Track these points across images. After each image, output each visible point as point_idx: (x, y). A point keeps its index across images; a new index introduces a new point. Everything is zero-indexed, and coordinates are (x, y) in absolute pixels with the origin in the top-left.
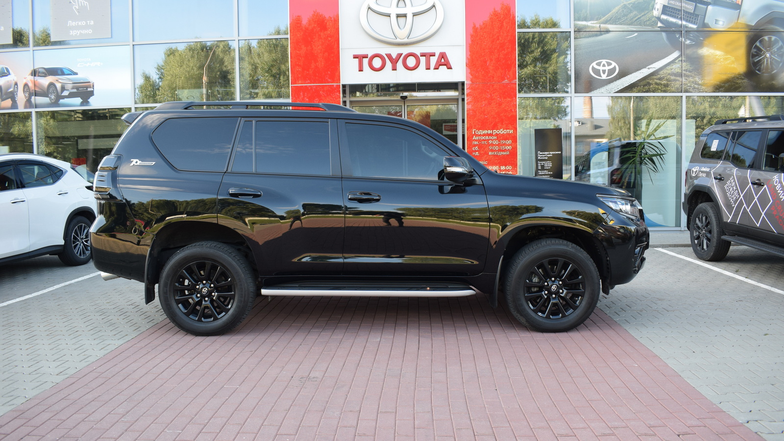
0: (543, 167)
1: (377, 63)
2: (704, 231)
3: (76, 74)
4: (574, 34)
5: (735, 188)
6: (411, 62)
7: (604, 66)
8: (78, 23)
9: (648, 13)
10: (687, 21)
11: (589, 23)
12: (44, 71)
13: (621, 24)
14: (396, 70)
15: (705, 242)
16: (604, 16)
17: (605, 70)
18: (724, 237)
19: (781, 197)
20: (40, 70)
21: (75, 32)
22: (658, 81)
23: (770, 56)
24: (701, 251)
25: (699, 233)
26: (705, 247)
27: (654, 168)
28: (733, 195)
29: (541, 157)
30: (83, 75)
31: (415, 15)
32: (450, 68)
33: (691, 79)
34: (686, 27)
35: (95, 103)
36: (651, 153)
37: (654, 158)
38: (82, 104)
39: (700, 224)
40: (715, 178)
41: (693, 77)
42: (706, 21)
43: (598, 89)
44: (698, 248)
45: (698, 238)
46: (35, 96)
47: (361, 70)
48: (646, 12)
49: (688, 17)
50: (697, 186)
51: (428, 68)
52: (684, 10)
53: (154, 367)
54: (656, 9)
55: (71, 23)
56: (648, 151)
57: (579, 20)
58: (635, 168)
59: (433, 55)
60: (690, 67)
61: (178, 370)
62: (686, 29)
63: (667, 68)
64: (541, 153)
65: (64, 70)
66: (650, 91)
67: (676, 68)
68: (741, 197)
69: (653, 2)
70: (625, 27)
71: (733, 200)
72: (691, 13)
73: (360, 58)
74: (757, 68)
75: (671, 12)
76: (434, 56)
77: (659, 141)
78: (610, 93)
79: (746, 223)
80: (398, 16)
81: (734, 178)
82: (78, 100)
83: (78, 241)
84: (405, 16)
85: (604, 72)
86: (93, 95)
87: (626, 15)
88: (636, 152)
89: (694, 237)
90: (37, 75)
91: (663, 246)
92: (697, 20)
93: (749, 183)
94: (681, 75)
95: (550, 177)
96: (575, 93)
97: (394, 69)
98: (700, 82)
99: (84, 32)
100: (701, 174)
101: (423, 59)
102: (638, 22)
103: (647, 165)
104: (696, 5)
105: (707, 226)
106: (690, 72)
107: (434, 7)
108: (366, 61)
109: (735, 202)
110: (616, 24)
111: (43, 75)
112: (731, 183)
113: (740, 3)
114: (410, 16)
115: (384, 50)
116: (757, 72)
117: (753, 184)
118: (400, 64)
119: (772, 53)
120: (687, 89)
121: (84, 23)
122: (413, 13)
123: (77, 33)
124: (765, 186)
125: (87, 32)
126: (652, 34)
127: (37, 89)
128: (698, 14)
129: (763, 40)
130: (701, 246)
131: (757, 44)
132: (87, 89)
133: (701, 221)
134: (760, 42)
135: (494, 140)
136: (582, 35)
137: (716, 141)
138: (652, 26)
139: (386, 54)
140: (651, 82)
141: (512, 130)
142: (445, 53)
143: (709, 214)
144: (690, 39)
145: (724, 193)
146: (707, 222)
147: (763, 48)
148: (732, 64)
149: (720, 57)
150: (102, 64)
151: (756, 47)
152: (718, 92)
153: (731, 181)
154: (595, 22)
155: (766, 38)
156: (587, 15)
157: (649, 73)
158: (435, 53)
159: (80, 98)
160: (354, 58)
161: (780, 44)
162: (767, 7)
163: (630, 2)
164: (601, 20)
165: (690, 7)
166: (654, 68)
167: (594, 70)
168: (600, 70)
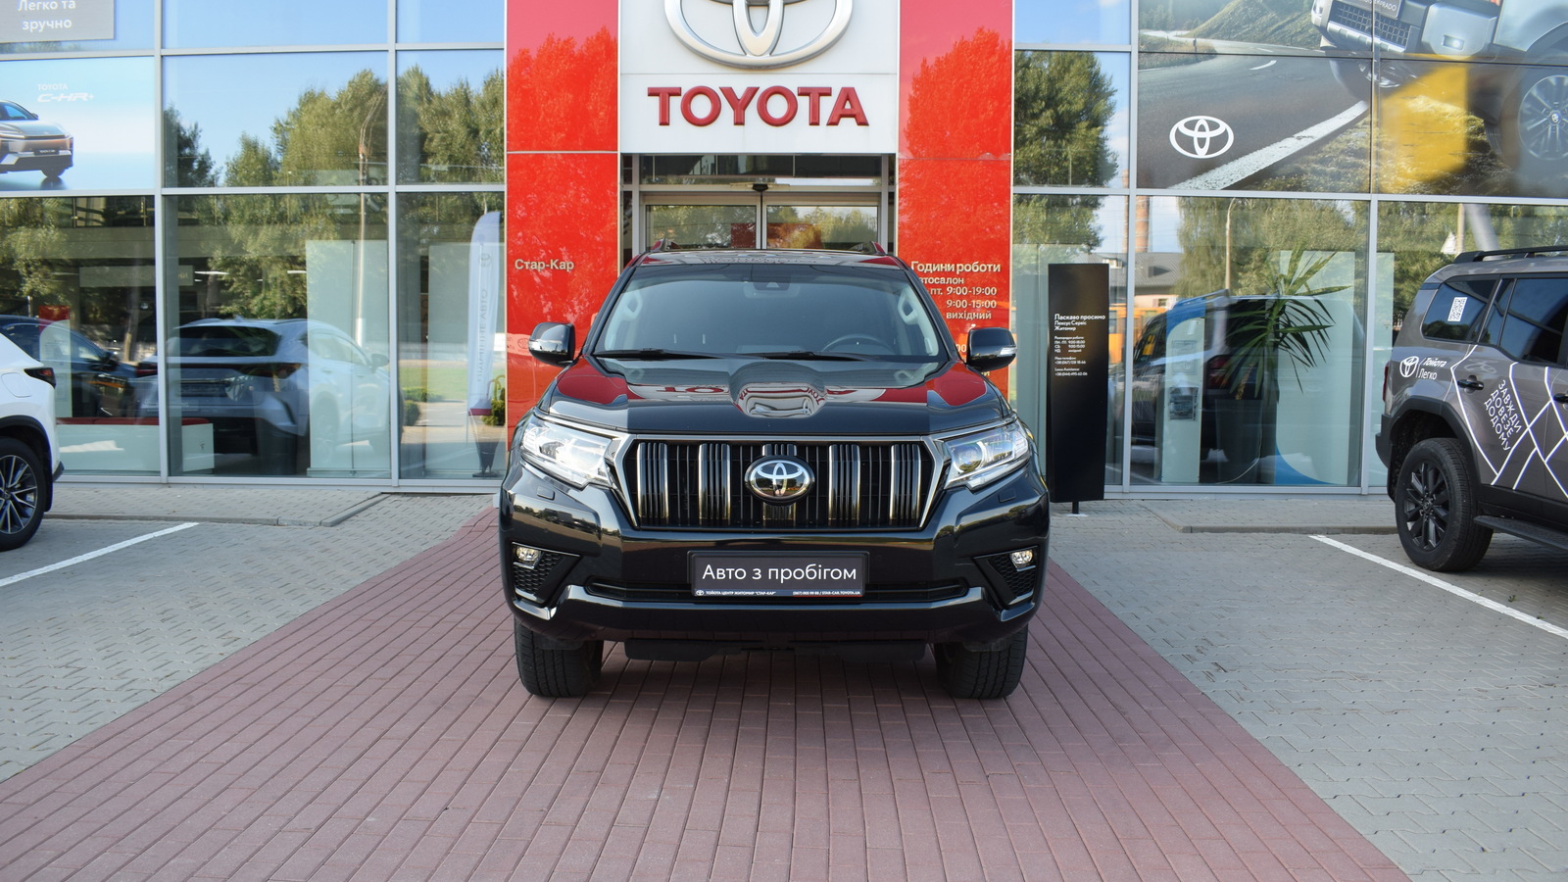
0: (1065, 347)
1: (701, 107)
2: (1430, 504)
3: (34, 117)
4: (1139, 57)
5: (1511, 408)
6: (777, 107)
7: (1202, 129)
8: (41, 6)
9: (1299, 16)
10: (1383, 37)
11: (1171, 35)
13: (1242, 40)
14: (742, 124)
15: (1432, 526)
16: (1204, 22)
17: (1205, 139)
18: (1479, 519)
21: (34, 25)
22: (1318, 167)
23: (1559, 118)
24: (1422, 548)
25: (1417, 505)
26: (1432, 542)
27: (1306, 356)
28: (1506, 423)
29: (1062, 326)
30: (48, 121)
32: (863, 123)
33: (1390, 164)
34: (1383, 50)
35: (76, 182)
36: (1299, 324)
37: (1307, 335)
38: (45, 185)
39: (1419, 487)
40: (1459, 384)
41: (1395, 160)
42: (1425, 39)
43: (1189, 181)
44: (1415, 540)
47: (664, 122)
48: (1296, 14)
49: (1386, 28)
50: (1412, 400)
51: (815, 122)
52: (1377, 14)
54: (1318, 10)
55: (25, 4)
56: (1291, 318)
57: (1149, 27)
58: (1263, 357)
59: (827, 93)
60: (1389, 137)
62: (1380, 55)
63: (1339, 138)
64: (1062, 318)
65: (7, 108)
66: (1300, 187)
67: (1358, 138)
68: (1528, 429)
70: (1251, 47)
71: (1505, 436)
72: (1393, 21)
73: (663, 95)
74: (1533, 144)
75: (1355, 18)
76: (830, 94)
77: (1318, 297)
78: (1214, 189)
79: (1537, 489)
80: (751, 4)
81: (1508, 385)
82: (37, 177)
84: (765, 4)
85: (1202, 142)
86: (71, 165)
87: (1250, 20)
88: (1266, 320)
89: (1406, 515)
91: (1329, 532)
92: (1406, 36)
93: (1548, 399)
94: (1368, 155)
95: (1082, 371)
96: (1138, 187)
97: (740, 122)
98: (1409, 171)
99: (54, 24)
100: (1424, 374)
101: (804, 103)
102: (1277, 35)
103: (1290, 350)
104: (1403, 3)
105: (1437, 491)
106: (1388, 148)
108: (676, 103)
109: (1512, 440)
110: (1229, 39)
112: (1501, 395)
113: (1498, 3)
114: (776, 6)
115: (717, 80)
116: (1532, 152)
117: (1560, 399)
118: (752, 112)
119: (1563, 114)
120: (1381, 186)
121: (54, 6)
123: (39, 28)
125: (61, 24)
126: (1308, 63)
128: (1409, 22)
129: (1546, 85)
130: (1422, 537)
131: (1534, 91)
132: (57, 152)
133: (1423, 480)
134: (1540, 87)
135: (958, 285)
136: (1157, 60)
137: (1460, 299)
138: (1308, 44)
139: (721, 89)
140: (1303, 168)
141: (999, 266)
142: (853, 89)
143: (1442, 465)
144: (1388, 77)
145: (1484, 418)
146: (1439, 482)
147: (1545, 100)
148: (1478, 134)
149: (1452, 119)
150: (91, 97)
151: (1531, 98)
152: (1448, 194)
153: (1500, 391)
154: (1185, 33)
155: (1552, 79)
156: (1167, 17)
157: (1301, 147)
158: (831, 89)
159: (40, 172)
160: (650, 94)
162: (1556, 13)
164: (1197, 29)
165: (1390, 6)
166: (1312, 137)
167: (1181, 138)
168: (1192, 138)
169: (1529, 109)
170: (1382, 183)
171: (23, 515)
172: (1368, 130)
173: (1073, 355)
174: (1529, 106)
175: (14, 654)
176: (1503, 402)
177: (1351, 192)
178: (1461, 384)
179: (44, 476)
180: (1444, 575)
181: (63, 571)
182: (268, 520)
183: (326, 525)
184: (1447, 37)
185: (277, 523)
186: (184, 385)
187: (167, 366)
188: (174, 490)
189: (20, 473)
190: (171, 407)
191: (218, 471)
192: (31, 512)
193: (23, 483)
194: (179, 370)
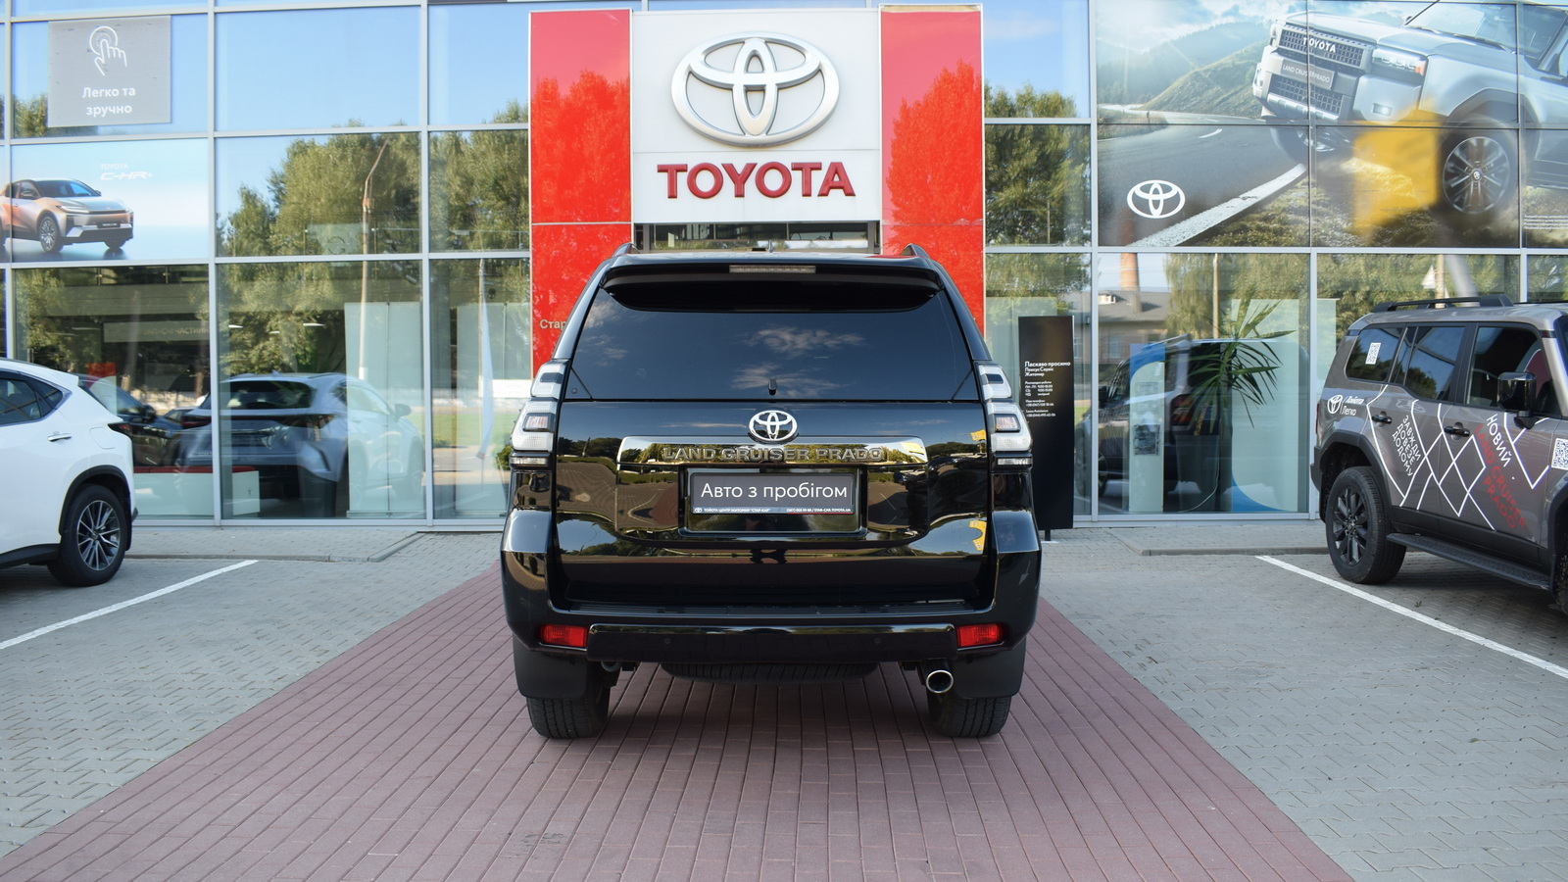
0: (1034, 392)
1: (705, 182)
2: (1353, 524)
3: (97, 194)
4: (1098, 129)
5: (1412, 440)
6: (774, 180)
7: (1156, 192)
8: (104, 93)
9: (1242, 89)
10: (1318, 106)
11: (1127, 109)
12: (32, 187)
13: (1190, 112)
14: (742, 196)
15: (1355, 544)
16: (1156, 95)
17: (1159, 201)
18: (1391, 537)
19: (1502, 459)
20: (24, 185)
21: (97, 111)
22: (1262, 224)
23: (1481, 175)
24: (1347, 563)
25: (1343, 526)
26: (1355, 556)
27: (1255, 394)
28: (1409, 452)
29: (1031, 372)
30: (111, 197)
31: (781, 87)
32: (850, 193)
33: (1327, 220)
34: (1318, 118)
35: (135, 254)
36: (1249, 366)
37: (1256, 376)
38: (108, 255)
39: (1345, 510)
40: (1373, 418)
41: (1332, 217)
42: (1356, 107)
43: (1145, 239)
44: (1342, 557)
45: (1342, 537)
46: (13, 237)
47: (673, 195)
48: (1239, 87)
49: (1320, 98)
50: (1339, 434)
51: (807, 194)
52: (1312, 85)
53: (225, 811)
54: (1258, 83)
55: (89, 92)
56: (1243, 362)
57: (1107, 101)
58: (1219, 394)
59: (818, 167)
60: (1326, 196)
61: (276, 816)
62: (1316, 123)
63: (1280, 197)
64: (1031, 365)
65: (73, 186)
66: (1247, 242)
67: (1298, 198)
68: (1426, 457)
69: (1252, 68)
70: (1198, 118)
71: (1409, 464)
72: (1327, 91)
73: (671, 171)
74: (1457, 200)
75: (1288, 88)
76: (820, 169)
77: (1265, 341)
78: (1168, 245)
79: (1435, 509)
80: (748, 89)
81: (1410, 420)
82: (100, 248)
83: (90, 535)
84: (762, 89)
85: (1156, 204)
86: (132, 237)
87: (1200, 94)
88: (1220, 363)
89: (1335, 535)
90: (17, 195)
91: (1274, 553)
92: (1339, 105)
93: (1440, 431)
94: (1307, 212)
95: (1050, 412)
96: (1099, 245)
97: (740, 194)
98: (1345, 226)
99: (116, 110)
100: (1346, 411)
101: (797, 176)
102: (1223, 107)
103: (1241, 390)
104: (1336, 75)
105: (1358, 513)
106: (1325, 206)
107: (819, 75)
108: (682, 178)
109: (1414, 466)
110: (1179, 111)
111: (31, 195)
112: (1405, 428)
113: (1422, 73)
114: (771, 91)
115: (719, 157)
116: (1456, 207)
117: (1449, 431)
118: (750, 185)
119: (1484, 171)
120: (1319, 240)
121: (115, 92)
122: (777, 85)
123: (102, 113)
124: (1472, 437)
125: (122, 109)
126: (1250, 131)
127: (16, 224)
128: (1341, 92)
129: (1468, 146)
130: (1347, 554)
131: (1457, 152)
132: (119, 226)
133: (1347, 503)
134: (1463, 148)
136: (1114, 131)
137: (1375, 344)
138: (1250, 114)
139: (723, 165)
140: (1248, 225)
142: (841, 164)
143: (1361, 490)
144: (1324, 142)
145: (1391, 448)
146: (1359, 505)
147: (1468, 159)
148: (1406, 191)
149: (1382, 178)
150: (150, 175)
151: (1455, 158)
152: (1381, 246)
153: (1404, 425)
154: (1141, 106)
155: (1474, 140)
156: (1122, 92)
157: (1246, 207)
158: (821, 163)
159: (103, 243)
160: (659, 171)
161: (1501, 152)
162: (1475, 80)
163: (1205, 68)
164: (1150, 103)
165: (1324, 79)
166: (1256, 197)
167: (1137, 201)
168: (1148, 200)
169: (1452, 168)
170: (1321, 237)
171: (109, 554)
172: (1306, 190)
173: (1041, 398)
174: (1452, 165)
175: (143, 664)
176: (1407, 432)
177: (1292, 245)
178: (1375, 419)
179: (125, 518)
180: (1366, 587)
181: (154, 601)
182: (321, 557)
183: (373, 561)
185: (329, 560)
186: (235, 435)
187: (220, 418)
188: (226, 532)
189: (107, 515)
190: (223, 456)
191: (264, 514)
192: (115, 551)
193: (108, 527)
194: (230, 422)
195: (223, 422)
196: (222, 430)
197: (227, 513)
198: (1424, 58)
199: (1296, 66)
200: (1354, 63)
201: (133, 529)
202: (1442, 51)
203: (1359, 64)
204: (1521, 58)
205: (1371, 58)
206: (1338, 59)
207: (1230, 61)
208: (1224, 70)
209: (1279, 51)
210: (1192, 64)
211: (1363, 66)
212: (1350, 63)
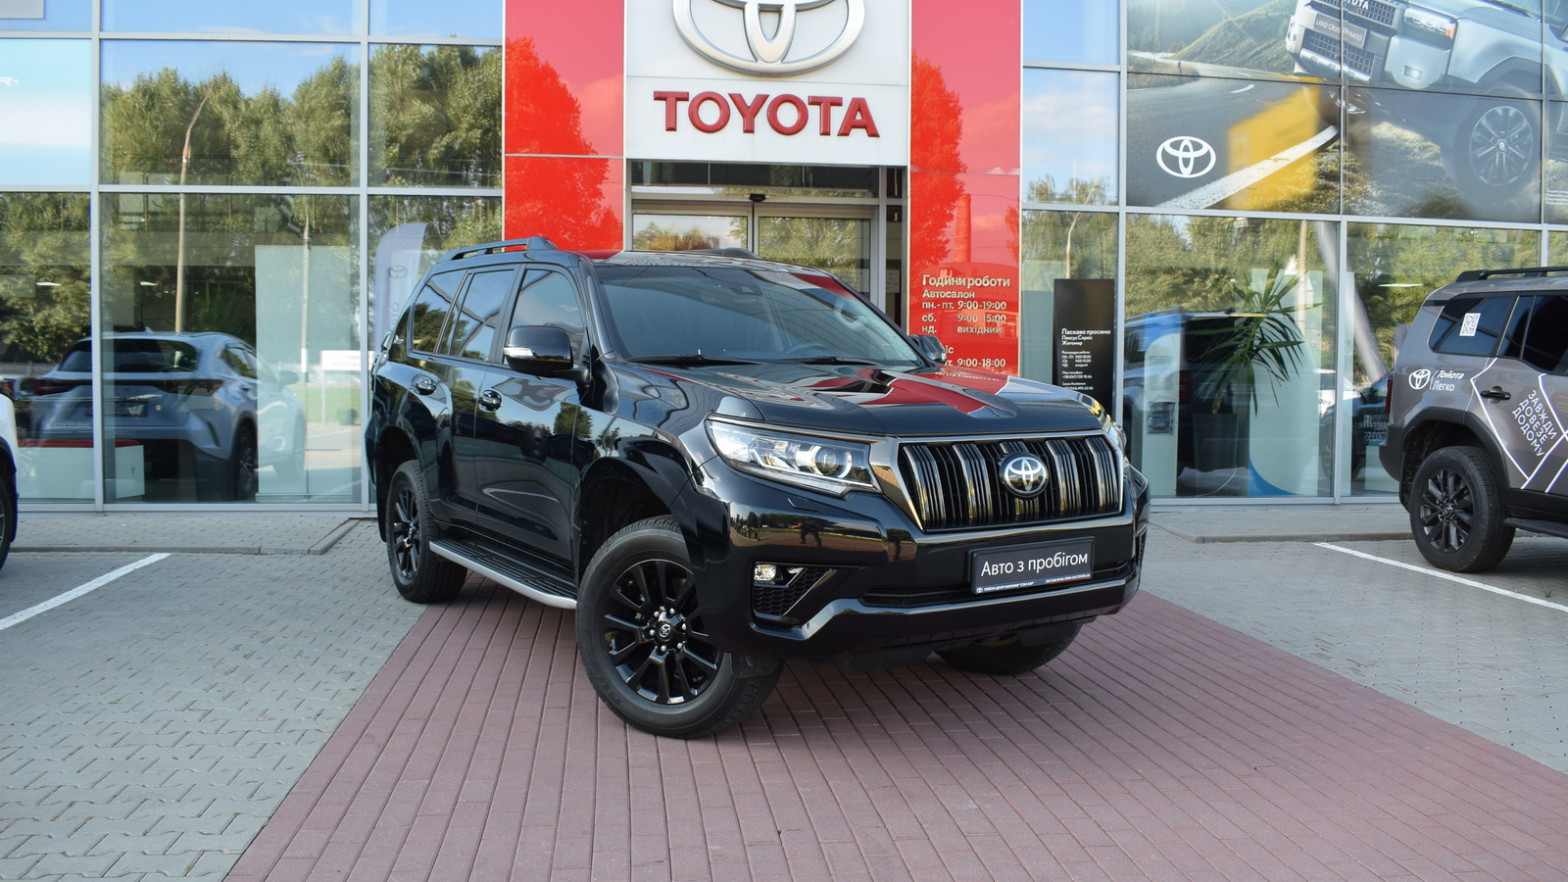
0: (1072, 362)
1: (710, 113)
2: (1451, 509)
4: (1128, 78)
5: (1543, 416)
6: (788, 115)
7: (1186, 149)
9: (1275, 43)
10: (1351, 65)
11: (1158, 57)
13: (1222, 64)
14: (752, 131)
15: (1453, 531)
16: (1188, 45)
18: (1508, 521)
22: (1293, 188)
23: (1506, 147)
24: (1444, 552)
25: (1433, 511)
27: (1281, 371)
28: (1538, 430)
29: (1069, 341)
31: (799, 9)
32: (873, 133)
33: (1357, 187)
34: (1351, 79)
36: (1275, 340)
37: (1282, 351)
39: (1438, 493)
40: (1481, 394)
41: (1362, 183)
42: (1387, 68)
43: (1175, 200)
44: (1433, 543)
45: (1433, 522)
47: (671, 128)
48: (1272, 41)
49: (1353, 57)
51: (826, 132)
52: (1345, 43)
54: (1292, 37)
56: (1266, 334)
57: (1137, 48)
59: (838, 102)
60: (1354, 161)
62: (1349, 83)
63: (1311, 160)
66: (1275, 208)
67: (1328, 162)
69: (1285, 21)
70: (1231, 71)
71: (1538, 442)
72: (1359, 50)
73: (669, 99)
74: (1483, 171)
75: (1321, 44)
76: (840, 104)
78: (1197, 208)
80: (763, 9)
81: (1540, 395)
84: (778, 10)
85: (1186, 162)
87: (1231, 45)
89: (1421, 519)
91: (1330, 539)
92: (1371, 65)
94: (1339, 177)
95: (1088, 385)
96: (1127, 205)
97: (749, 129)
98: (1374, 194)
100: (1439, 386)
101: (814, 112)
102: (1256, 61)
103: (1264, 365)
104: (1368, 34)
105: (1459, 496)
106: (1355, 171)
108: (683, 108)
109: (1546, 446)
110: (1211, 63)
113: (1451, 36)
115: (726, 86)
116: (1482, 178)
118: (761, 120)
119: (1509, 143)
120: (1349, 208)
126: (1283, 88)
128: (1374, 52)
129: (1492, 117)
130: (1442, 541)
131: (1484, 121)
133: (1442, 486)
134: (1489, 117)
135: (969, 299)
136: (1144, 80)
137: (1472, 315)
138: (1283, 70)
139: (730, 95)
140: (1279, 189)
141: (1008, 280)
142: (863, 100)
143: (1465, 472)
144: (1355, 103)
145: (1514, 427)
146: (1461, 487)
147: (1493, 129)
148: (1435, 160)
149: (1412, 145)
151: (1481, 127)
153: (1530, 400)
154: (1172, 54)
155: (1499, 110)
156: (1153, 39)
157: (1277, 169)
158: (841, 99)
160: (656, 99)
161: (1525, 123)
162: (1501, 48)
163: (1239, 17)
164: (1181, 52)
165: (1356, 36)
166: (1287, 160)
167: (1167, 158)
168: (1177, 158)
169: (1479, 138)
170: (1351, 205)
172: (1337, 154)
173: (1079, 369)
174: (1478, 134)
176: (1535, 408)
177: (1322, 212)
178: (1486, 395)
179: (10, 501)
180: (1468, 576)
182: (248, 549)
183: (314, 553)
184: (1407, 68)
185: (259, 552)
190: (106, 428)
191: (149, 497)
195: (105, 387)
196: (106, 397)
197: (109, 496)
198: (1454, 21)
199: (1329, 21)
200: (1386, 22)
201: (19, 516)
202: (1472, 14)
203: (1391, 24)
204: (1546, 26)
205: (1404, 17)
206: (1371, 17)
207: (1264, 12)
208: (1257, 21)
209: (1313, 5)
210: (1225, 12)
211: (1394, 26)
212: (1382, 21)
